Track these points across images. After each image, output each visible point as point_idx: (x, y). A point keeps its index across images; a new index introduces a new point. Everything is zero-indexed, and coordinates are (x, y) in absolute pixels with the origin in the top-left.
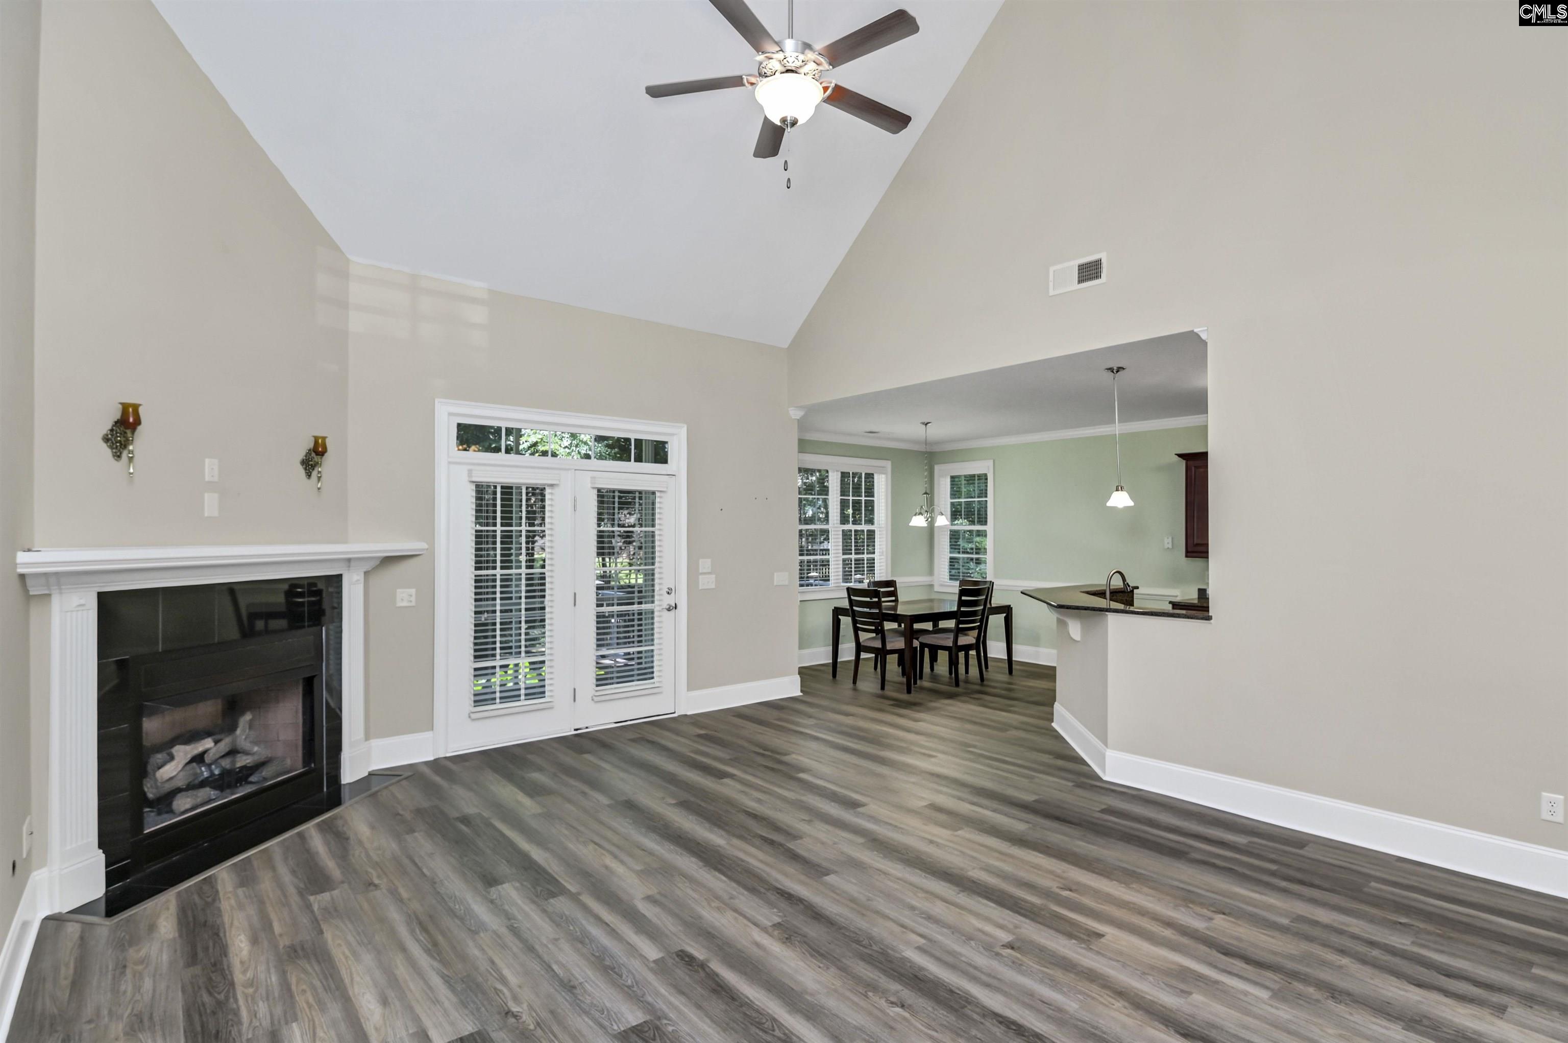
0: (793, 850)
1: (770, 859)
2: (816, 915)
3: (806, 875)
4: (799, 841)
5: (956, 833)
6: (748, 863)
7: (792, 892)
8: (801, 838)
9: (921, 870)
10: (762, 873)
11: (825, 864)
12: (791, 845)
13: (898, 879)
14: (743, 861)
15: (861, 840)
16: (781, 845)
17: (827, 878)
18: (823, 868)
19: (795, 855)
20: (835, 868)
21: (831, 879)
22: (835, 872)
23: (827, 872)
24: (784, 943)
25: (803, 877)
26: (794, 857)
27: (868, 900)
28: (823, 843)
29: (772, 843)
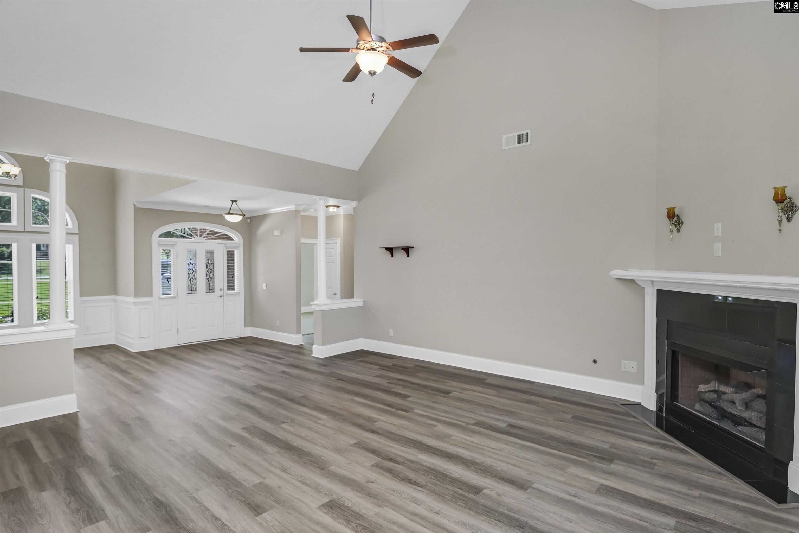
0: (376, 456)
1: (388, 449)
2: (360, 426)
3: (366, 442)
4: (373, 463)
5: (261, 480)
6: (399, 445)
7: (372, 434)
8: (373, 466)
9: (303, 451)
10: (389, 441)
11: (357, 449)
12: (378, 459)
13: (318, 445)
14: (402, 446)
15: (333, 468)
16: (384, 458)
17: (355, 442)
18: (358, 447)
19: (374, 453)
20: (350, 447)
21: (353, 442)
22: (351, 445)
23: (355, 445)
24: (371, 417)
25: (368, 441)
26: (374, 452)
27: (336, 434)
28: (358, 463)
29: (390, 460)
